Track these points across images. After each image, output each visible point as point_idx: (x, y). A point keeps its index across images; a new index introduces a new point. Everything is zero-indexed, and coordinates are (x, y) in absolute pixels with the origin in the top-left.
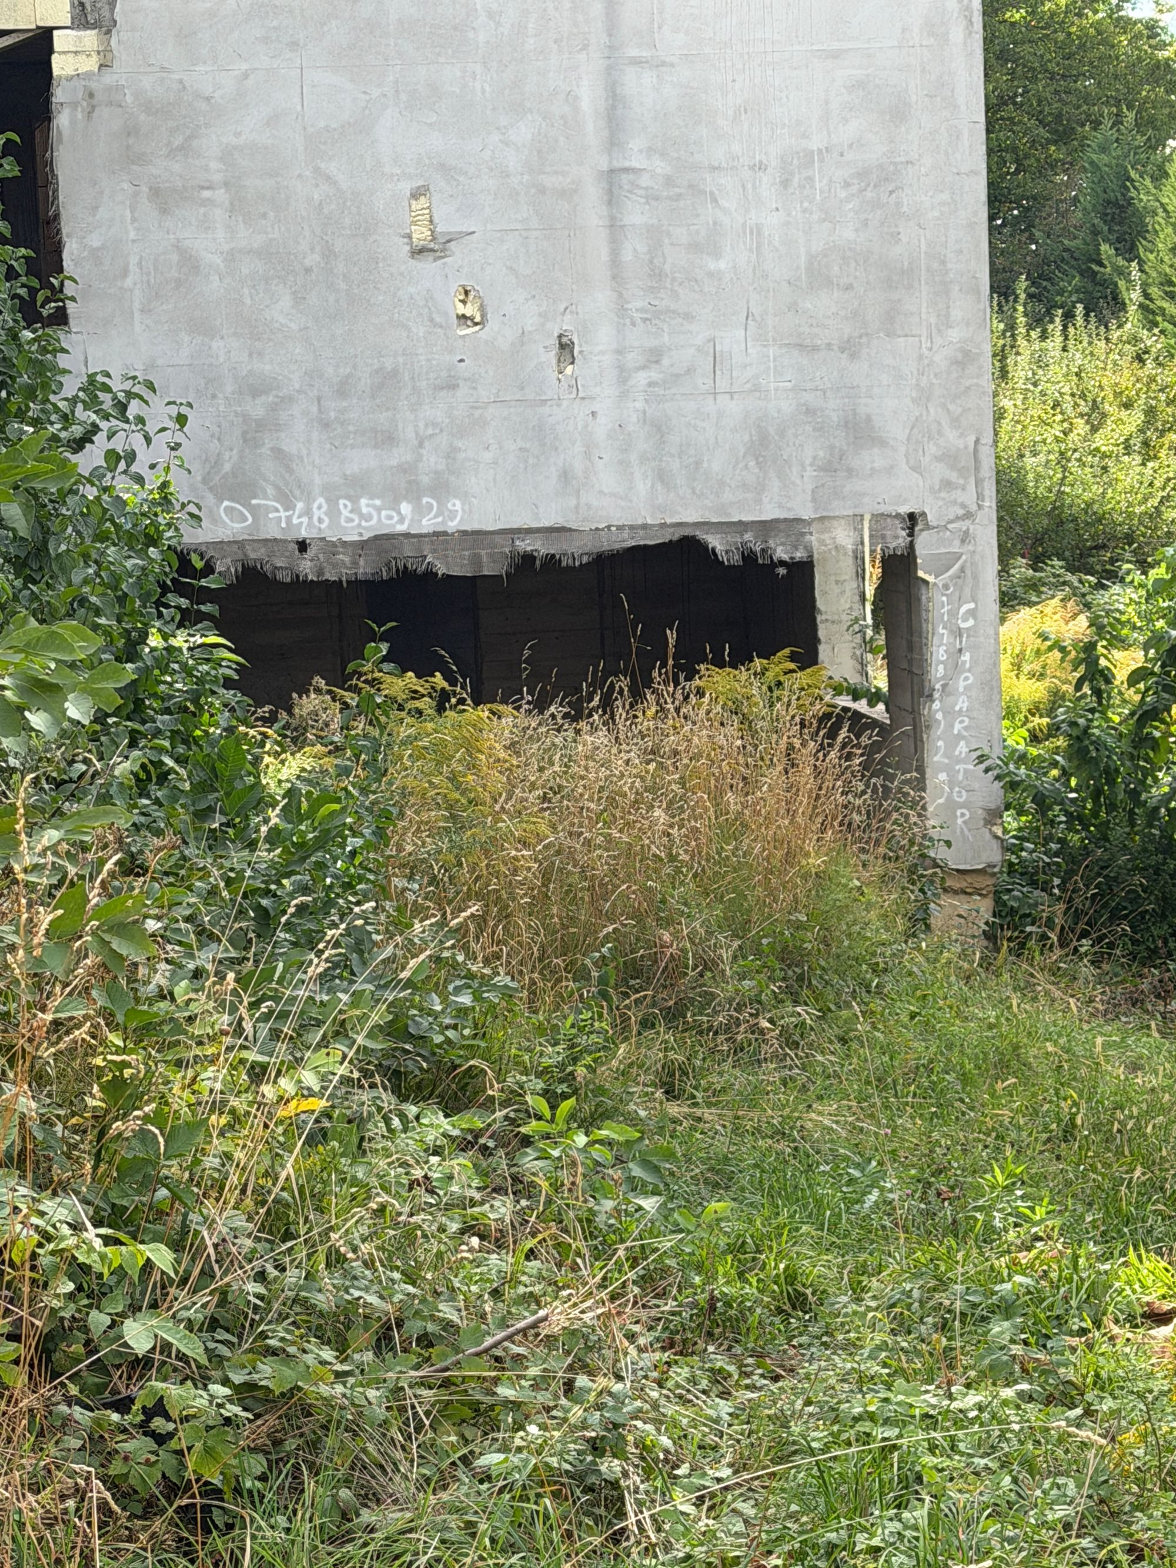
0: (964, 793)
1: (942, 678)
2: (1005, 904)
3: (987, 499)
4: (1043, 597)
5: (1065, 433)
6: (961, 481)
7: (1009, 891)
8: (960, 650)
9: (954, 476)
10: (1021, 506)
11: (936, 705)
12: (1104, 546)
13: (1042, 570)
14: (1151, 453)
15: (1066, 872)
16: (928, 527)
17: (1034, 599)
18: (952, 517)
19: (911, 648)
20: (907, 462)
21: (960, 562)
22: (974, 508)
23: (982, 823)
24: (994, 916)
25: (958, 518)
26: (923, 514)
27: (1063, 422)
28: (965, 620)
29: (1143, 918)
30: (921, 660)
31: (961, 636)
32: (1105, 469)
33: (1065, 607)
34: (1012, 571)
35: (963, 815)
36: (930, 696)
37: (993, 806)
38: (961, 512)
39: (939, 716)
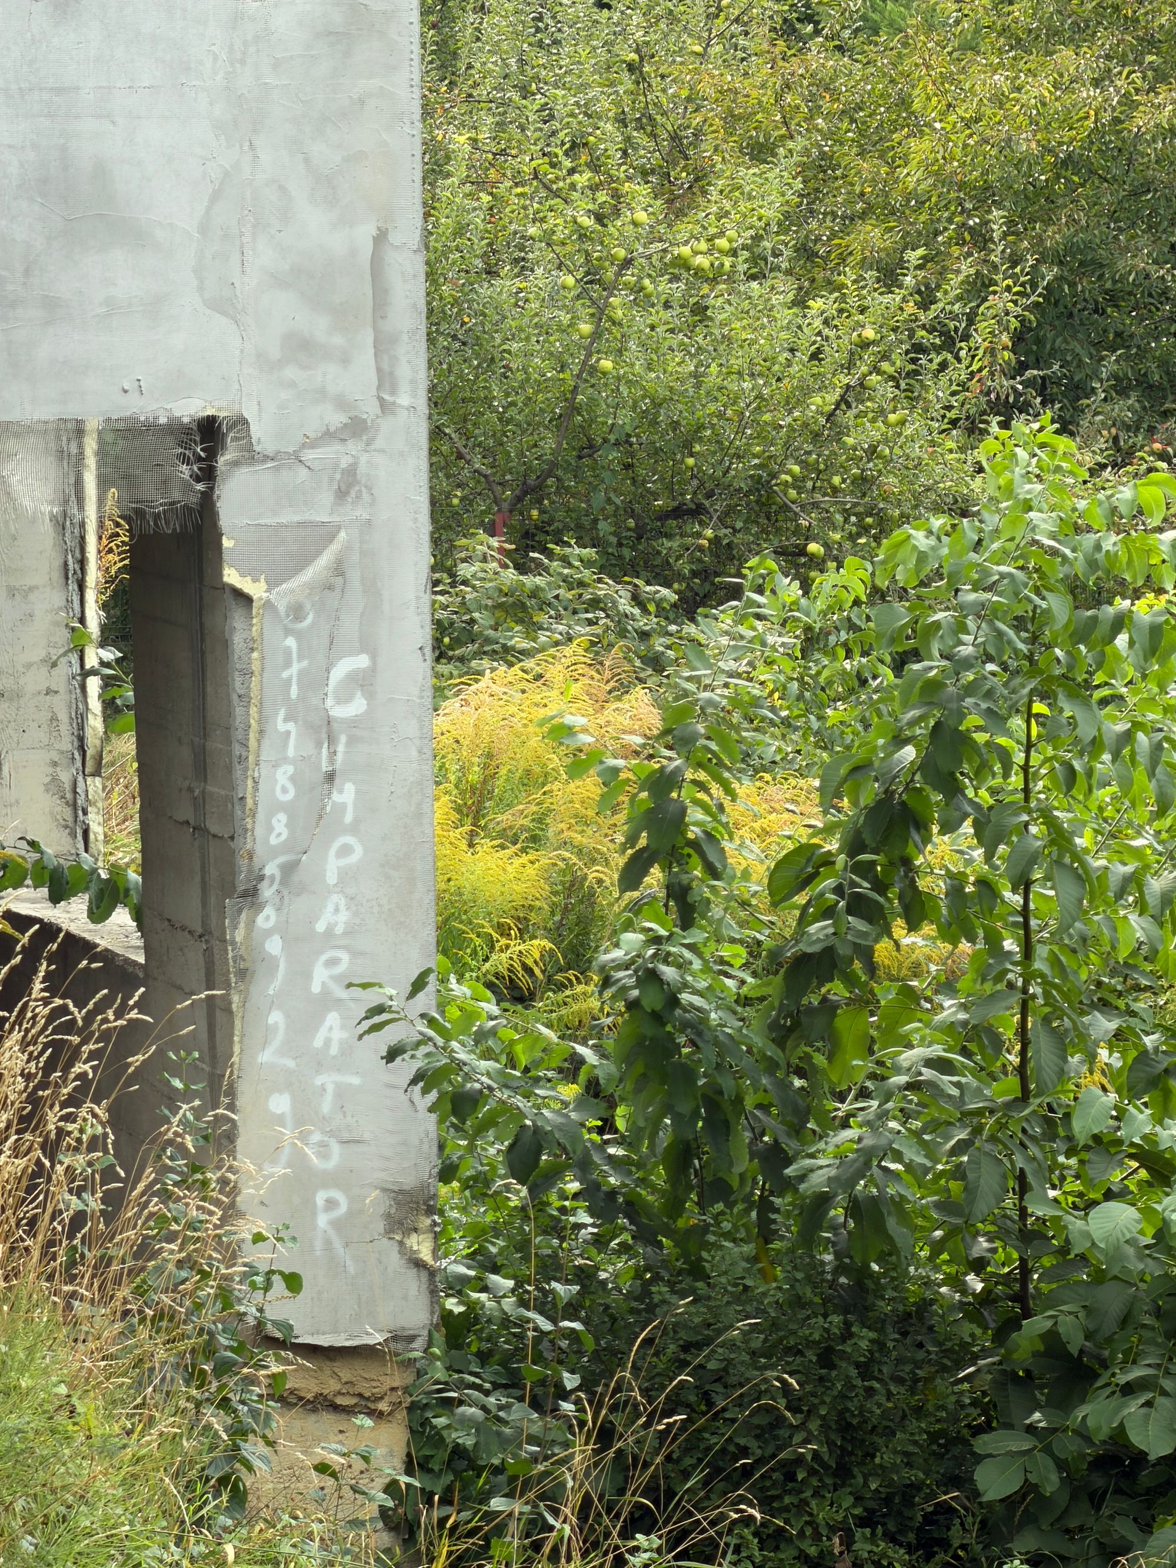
0: (336, 1148)
1: (286, 847)
2: (437, 1439)
3: (404, 387)
4: (543, 638)
5: (600, 219)
6: (338, 340)
7: (449, 1404)
8: (330, 777)
9: (319, 327)
10: (488, 400)
11: (267, 918)
12: (697, 512)
13: (539, 568)
14: (820, 276)
15: (596, 1356)
16: (251, 456)
17: (520, 642)
18: (313, 430)
19: (202, 766)
20: (201, 289)
21: (334, 548)
22: (370, 409)
23: (380, 1226)
24: (409, 1472)
25: (329, 436)
26: (242, 422)
27: (594, 188)
28: (344, 699)
29: (791, 1477)
30: (229, 799)
31: (331, 740)
32: (700, 311)
33: (597, 664)
34: (465, 570)
35: (331, 1204)
36: (251, 894)
37: (408, 1181)
38: (337, 419)
39: (274, 946)
